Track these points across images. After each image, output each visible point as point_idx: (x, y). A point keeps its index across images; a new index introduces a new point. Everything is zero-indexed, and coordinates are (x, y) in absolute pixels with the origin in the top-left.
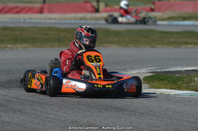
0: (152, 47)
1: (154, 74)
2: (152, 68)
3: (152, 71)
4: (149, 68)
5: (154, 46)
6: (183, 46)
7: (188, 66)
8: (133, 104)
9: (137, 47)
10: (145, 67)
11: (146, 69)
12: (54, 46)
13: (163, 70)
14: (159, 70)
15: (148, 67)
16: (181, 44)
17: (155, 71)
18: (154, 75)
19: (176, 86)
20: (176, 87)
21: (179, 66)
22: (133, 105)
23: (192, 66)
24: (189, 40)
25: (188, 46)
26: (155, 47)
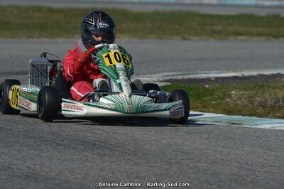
0: (184, 39)
1: (169, 84)
2: (171, 74)
3: (167, 78)
4: (165, 74)
5: (187, 37)
6: (232, 38)
7: (228, 70)
8: (116, 135)
9: (160, 38)
10: (159, 72)
11: (160, 75)
12: (31, 37)
13: (187, 77)
14: (180, 77)
15: (164, 71)
16: (228, 34)
17: (172, 78)
18: (167, 85)
19: (201, 103)
20: (200, 105)
21: (213, 70)
22: (115, 139)
23: (234, 71)
24: (243, 29)
25: (239, 37)
26: (188, 39)
